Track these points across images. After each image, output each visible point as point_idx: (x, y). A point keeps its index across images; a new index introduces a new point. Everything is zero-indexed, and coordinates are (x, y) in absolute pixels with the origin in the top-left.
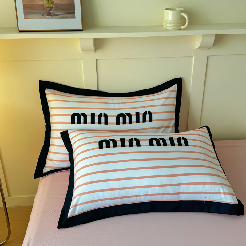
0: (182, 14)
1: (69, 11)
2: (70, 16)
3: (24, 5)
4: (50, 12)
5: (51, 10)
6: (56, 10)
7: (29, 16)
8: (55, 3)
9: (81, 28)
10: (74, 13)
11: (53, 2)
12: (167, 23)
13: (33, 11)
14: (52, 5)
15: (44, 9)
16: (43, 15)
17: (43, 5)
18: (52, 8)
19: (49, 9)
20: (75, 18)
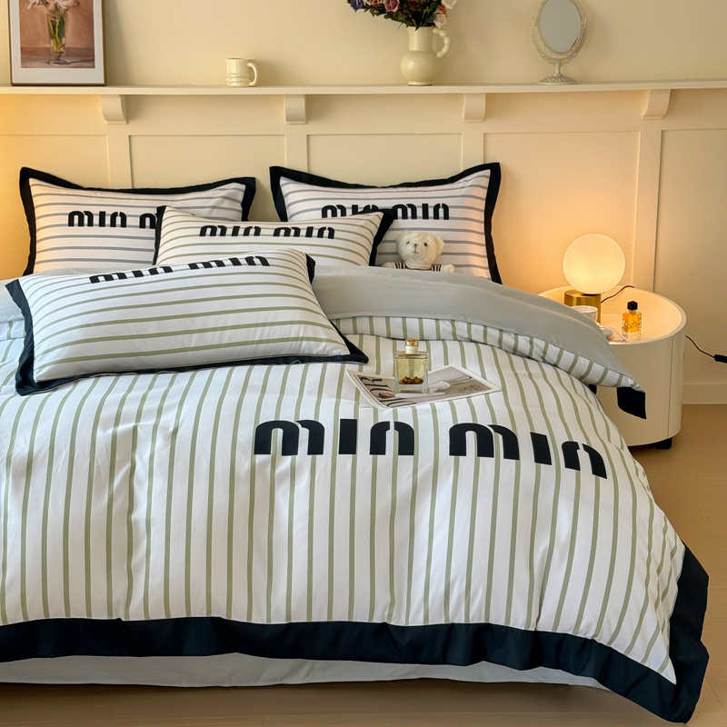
0: (250, 65)
1: (86, 58)
2: (86, 64)
3: (22, 48)
4: (58, 60)
5: (60, 56)
6: (68, 56)
7: (27, 64)
8: (66, 46)
9: (103, 82)
10: (93, 60)
11: (63, 46)
12: (231, 78)
13: (34, 57)
14: (62, 49)
15: (50, 54)
16: (48, 63)
17: (49, 49)
18: (62, 52)
19: (57, 55)
20: (94, 67)
